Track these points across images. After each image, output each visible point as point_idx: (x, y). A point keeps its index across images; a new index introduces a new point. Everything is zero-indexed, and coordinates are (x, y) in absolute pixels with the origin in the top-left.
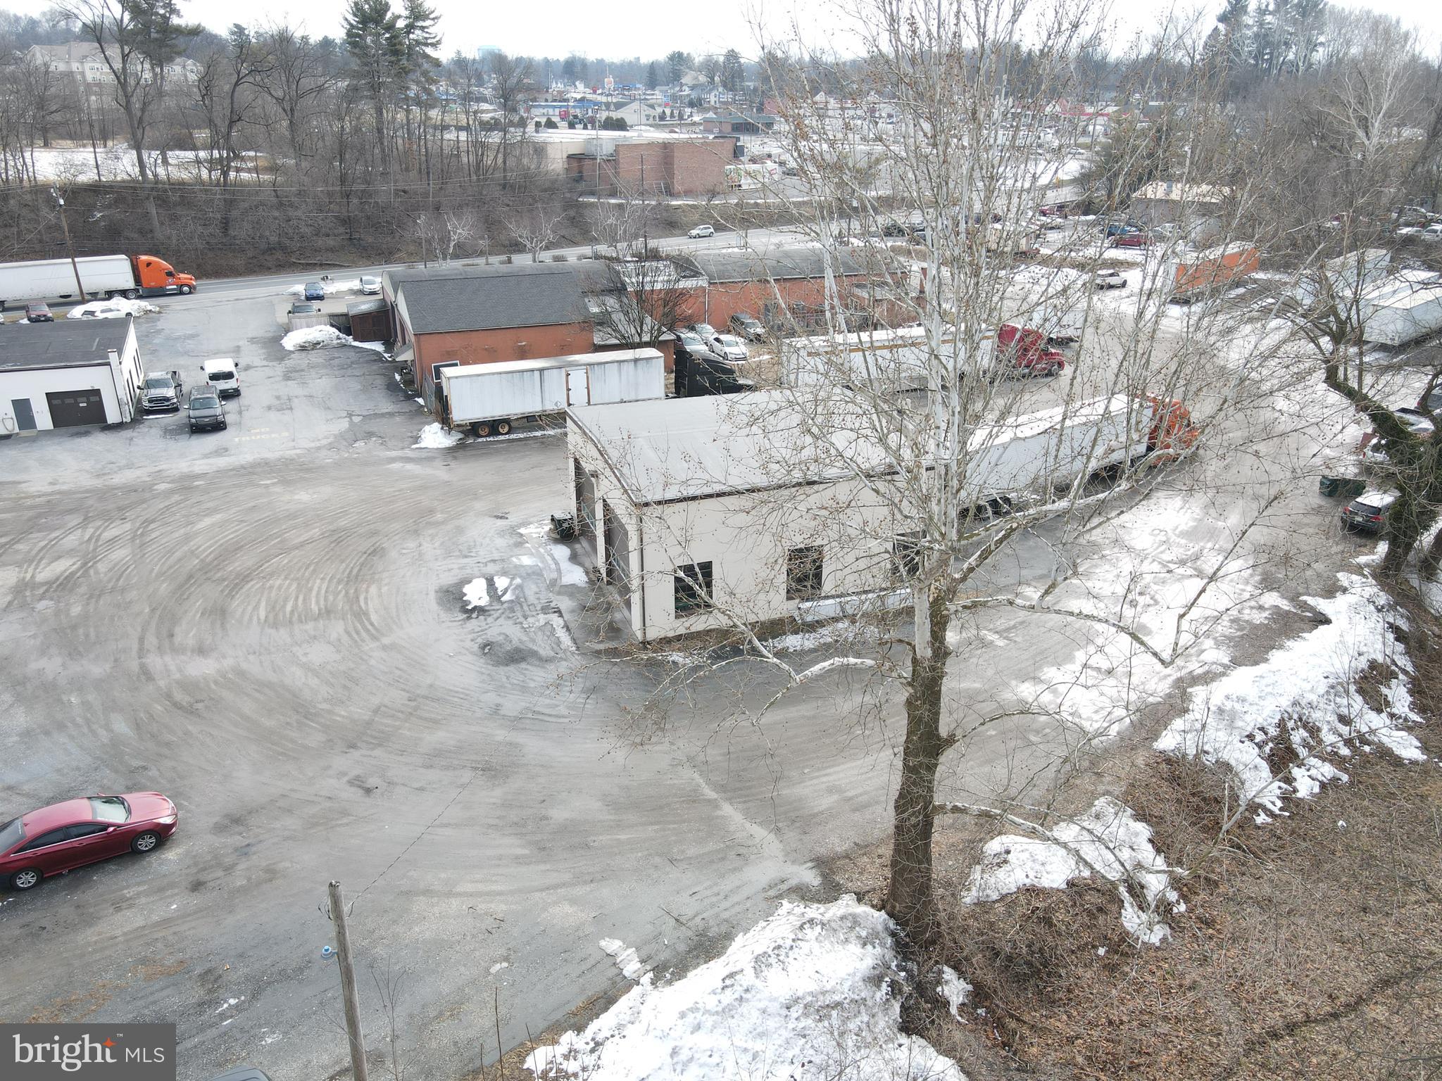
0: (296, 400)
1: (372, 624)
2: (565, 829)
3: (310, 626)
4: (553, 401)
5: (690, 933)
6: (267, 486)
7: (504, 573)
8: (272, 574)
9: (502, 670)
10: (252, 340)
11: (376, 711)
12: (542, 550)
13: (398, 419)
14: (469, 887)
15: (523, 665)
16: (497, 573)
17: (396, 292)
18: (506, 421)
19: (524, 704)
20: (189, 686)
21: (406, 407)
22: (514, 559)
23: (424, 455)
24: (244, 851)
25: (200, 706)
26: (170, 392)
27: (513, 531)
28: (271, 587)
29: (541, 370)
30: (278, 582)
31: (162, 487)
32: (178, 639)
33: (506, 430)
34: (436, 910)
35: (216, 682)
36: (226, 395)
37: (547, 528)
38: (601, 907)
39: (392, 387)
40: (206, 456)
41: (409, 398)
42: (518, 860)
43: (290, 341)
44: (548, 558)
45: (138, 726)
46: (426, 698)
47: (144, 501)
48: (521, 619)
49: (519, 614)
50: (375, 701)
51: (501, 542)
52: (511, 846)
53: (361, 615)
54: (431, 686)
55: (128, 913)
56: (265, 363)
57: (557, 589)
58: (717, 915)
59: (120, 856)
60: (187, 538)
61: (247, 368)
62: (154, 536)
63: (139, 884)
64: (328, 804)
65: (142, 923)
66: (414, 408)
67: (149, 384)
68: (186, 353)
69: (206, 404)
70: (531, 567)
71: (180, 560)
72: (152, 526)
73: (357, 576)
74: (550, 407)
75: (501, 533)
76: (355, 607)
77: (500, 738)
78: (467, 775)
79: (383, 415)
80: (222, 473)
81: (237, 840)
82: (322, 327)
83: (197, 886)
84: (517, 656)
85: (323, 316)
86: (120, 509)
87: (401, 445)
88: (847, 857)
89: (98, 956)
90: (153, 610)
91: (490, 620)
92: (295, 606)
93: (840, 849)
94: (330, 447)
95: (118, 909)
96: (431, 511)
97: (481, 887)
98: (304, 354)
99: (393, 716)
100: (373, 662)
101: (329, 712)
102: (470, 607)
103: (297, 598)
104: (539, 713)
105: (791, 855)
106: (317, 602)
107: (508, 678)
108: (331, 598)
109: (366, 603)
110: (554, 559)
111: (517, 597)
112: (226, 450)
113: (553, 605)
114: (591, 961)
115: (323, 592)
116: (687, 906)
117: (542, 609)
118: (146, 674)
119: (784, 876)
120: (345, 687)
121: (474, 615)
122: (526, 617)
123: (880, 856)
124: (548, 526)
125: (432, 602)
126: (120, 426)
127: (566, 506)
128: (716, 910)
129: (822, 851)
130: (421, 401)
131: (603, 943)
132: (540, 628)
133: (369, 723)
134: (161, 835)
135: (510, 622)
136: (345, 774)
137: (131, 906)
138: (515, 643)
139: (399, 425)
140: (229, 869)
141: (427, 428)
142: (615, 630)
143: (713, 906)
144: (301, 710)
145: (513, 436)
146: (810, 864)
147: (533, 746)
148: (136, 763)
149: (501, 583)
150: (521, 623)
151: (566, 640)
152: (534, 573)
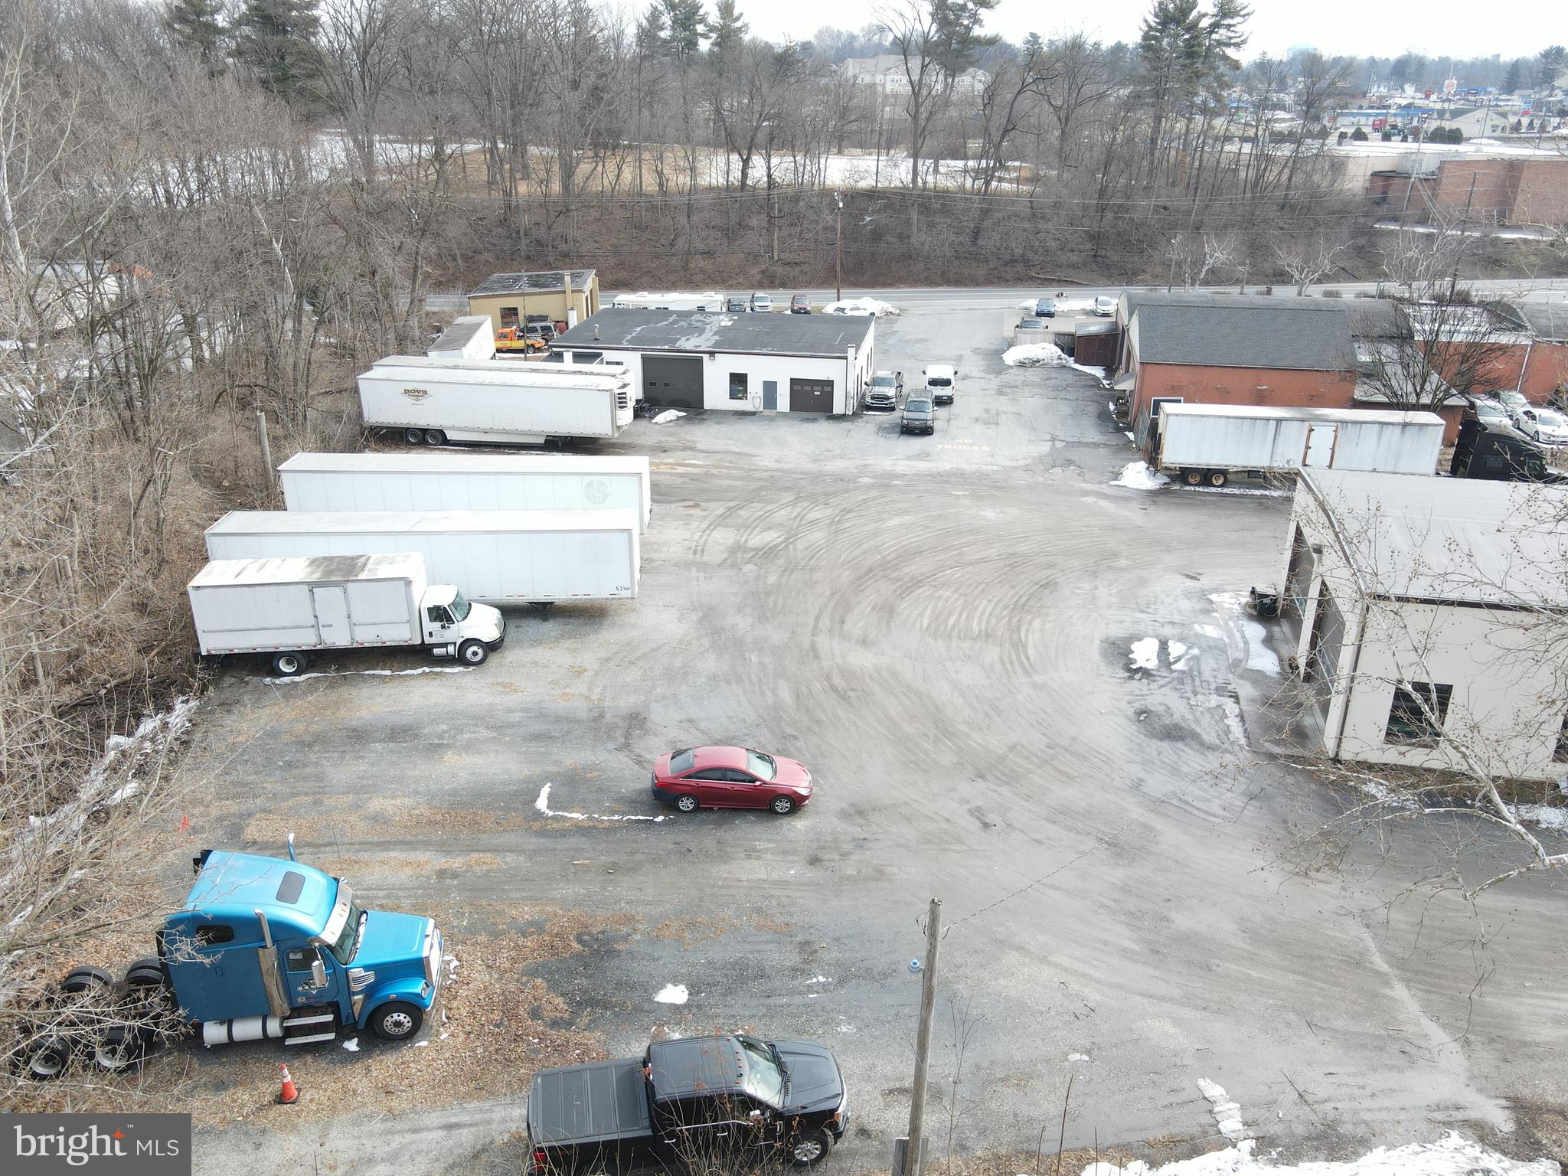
0: (1003, 416)
1: (1028, 659)
2: (1187, 939)
3: (966, 645)
4: (1286, 456)
5: (1314, 1118)
6: (957, 497)
7: (1182, 639)
8: (943, 585)
9: (1155, 744)
10: (976, 351)
11: (1012, 748)
12: (1231, 624)
13: (1102, 451)
14: (1066, 962)
15: (1180, 745)
16: (1173, 637)
17: (1131, 315)
18: (1223, 472)
19: (1171, 787)
20: (847, 673)
21: (1114, 439)
22: (1197, 627)
23: (1122, 493)
24: (860, 843)
25: (852, 694)
26: (891, 392)
27: (1203, 595)
28: (940, 597)
29: (1279, 421)
30: (947, 594)
31: (865, 480)
32: (847, 626)
33: (1220, 482)
34: (1026, 971)
35: (870, 676)
36: (941, 402)
37: (1244, 601)
38: (1209, 1042)
39: (1103, 416)
40: (909, 458)
41: (1119, 430)
42: (1125, 953)
43: (1011, 357)
44: (1238, 635)
45: (798, 697)
46: (1066, 750)
47: (847, 491)
48: (1189, 694)
49: (1188, 688)
50: (1013, 737)
51: (1186, 605)
52: (1121, 935)
53: (1019, 646)
54: (1073, 738)
55: (755, 863)
56: (982, 375)
57: (1240, 671)
58: (1356, 1113)
59: (760, 810)
60: (875, 534)
61: (965, 378)
62: (848, 525)
63: (769, 841)
64: (945, 826)
65: (763, 876)
66: (1121, 442)
67: (875, 382)
68: (913, 357)
69: (919, 406)
70: (1214, 639)
71: (865, 552)
72: (848, 516)
73: (1024, 605)
74: (1279, 464)
75: (1188, 595)
76: (1015, 637)
77: (1134, 816)
78: (1089, 844)
79: (1087, 444)
80: (919, 476)
81: (857, 831)
82: (1046, 345)
83: (814, 861)
84: (1175, 733)
85: (1049, 333)
86: (826, 494)
87: (1099, 479)
89: (724, 892)
90: (833, 594)
91: (1153, 686)
92: (957, 622)
93: (1553, 1100)
94: (1027, 469)
95: (749, 857)
96: (1116, 555)
97: (1078, 966)
98: (1022, 370)
99: (1027, 758)
100: (1020, 697)
101: (966, 735)
102: (1134, 667)
103: (960, 615)
104: (1186, 803)
105: (1477, 1080)
106: (979, 622)
107: (1159, 753)
108: (993, 622)
109: (1027, 635)
110: (1243, 637)
111: (1190, 669)
112: (928, 455)
113: (1230, 688)
114: (1184, 1098)
115: (987, 613)
116: (1318, 1085)
117: (1217, 689)
118: (815, 652)
119: (1460, 1102)
120: (987, 714)
121: (1137, 676)
122: (1195, 693)
124: (1246, 598)
125: (1094, 651)
126: (842, 417)
127: (1273, 580)
128: (1355, 1105)
129: (1525, 1092)
130: (1131, 435)
131: (1202, 1083)
132: (1209, 710)
133: (1002, 758)
134: (796, 803)
135: (1176, 694)
136: (968, 802)
137: (757, 859)
138: (1177, 718)
139: (1101, 458)
140: (845, 855)
141: (1131, 465)
142: (1300, 734)
143: (1352, 1098)
144: (942, 727)
145: (1226, 490)
146: (1503, 1102)
147: (1170, 835)
148: (789, 731)
149: (1176, 649)
150: (1189, 699)
151: (1237, 731)
152: (1216, 647)
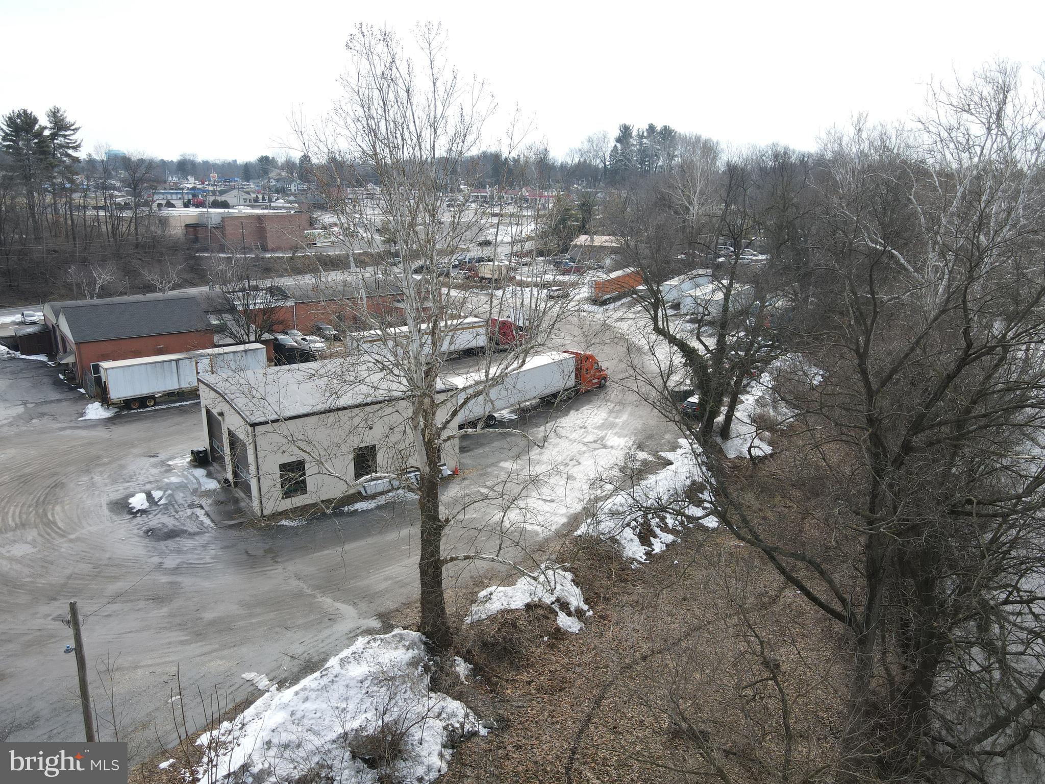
1: (59, 528)
2: (213, 623)
3: (9, 535)
4: (188, 381)
5: (300, 662)
7: (159, 489)
9: (162, 543)
11: (69, 577)
12: (185, 473)
13: (65, 403)
14: (150, 662)
15: (178, 539)
16: (153, 489)
17: (57, 316)
18: (151, 397)
19: (180, 560)
21: (71, 395)
22: (166, 480)
23: (89, 423)
27: (163, 463)
29: (177, 361)
33: (152, 403)
34: (127, 677)
37: (188, 460)
38: (241, 658)
39: (57, 383)
41: (72, 389)
42: (182, 643)
44: (191, 477)
46: (107, 565)
48: (174, 513)
49: (172, 511)
50: (68, 572)
51: (154, 471)
52: (176, 636)
53: (50, 524)
54: (110, 558)
57: (198, 493)
58: (317, 651)
64: (38, 633)
66: (77, 395)
70: (178, 483)
73: (43, 502)
74: (185, 385)
75: (154, 466)
76: (45, 520)
77: (163, 581)
78: (142, 604)
79: (52, 402)
84: (172, 534)
87: (69, 419)
88: (397, 610)
91: (150, 516)
93: (392, 607)
94: (11, 424)
96: (99, 457)
97: (157, 661)
99: (82, 579)
100: (63, 550)
101: (32, 582)
102: (135, 511)
104: (191, 563)
105: (362, 615)
106: (14, 520)
107: (167, 547)
108: (24, 516)
109: (53, 516)
110: (195, 477)
111: (170, 501)
113: (196, 503)
114: (237, 686)
115: (17, 513)
116: (297, 649)
117: (189, 506)
119: (358, 626)
120: (42, 567)
121: (139, 515)
122: (177, 512)
123: (416, 608)
124: (189, 457)
125: (105, 511)
127: (202, 443)
128: (316, 648)
129: (382, 610)
130: (82, 390)
131: (244, 676)
132: (188, 517)
133: (64, 585)
135: (166, 516)
138: (170, 526)
139: (66, 407)
141: (90, 406)
142: (240, 512)
143: (314, 646)
144: (10, 584)
145: (157, 408)
146: (375, 618)
147: (186, 581)
149: (157, 494)
150: (174, 516)
151: (207, 522)
152: (181, 486)
